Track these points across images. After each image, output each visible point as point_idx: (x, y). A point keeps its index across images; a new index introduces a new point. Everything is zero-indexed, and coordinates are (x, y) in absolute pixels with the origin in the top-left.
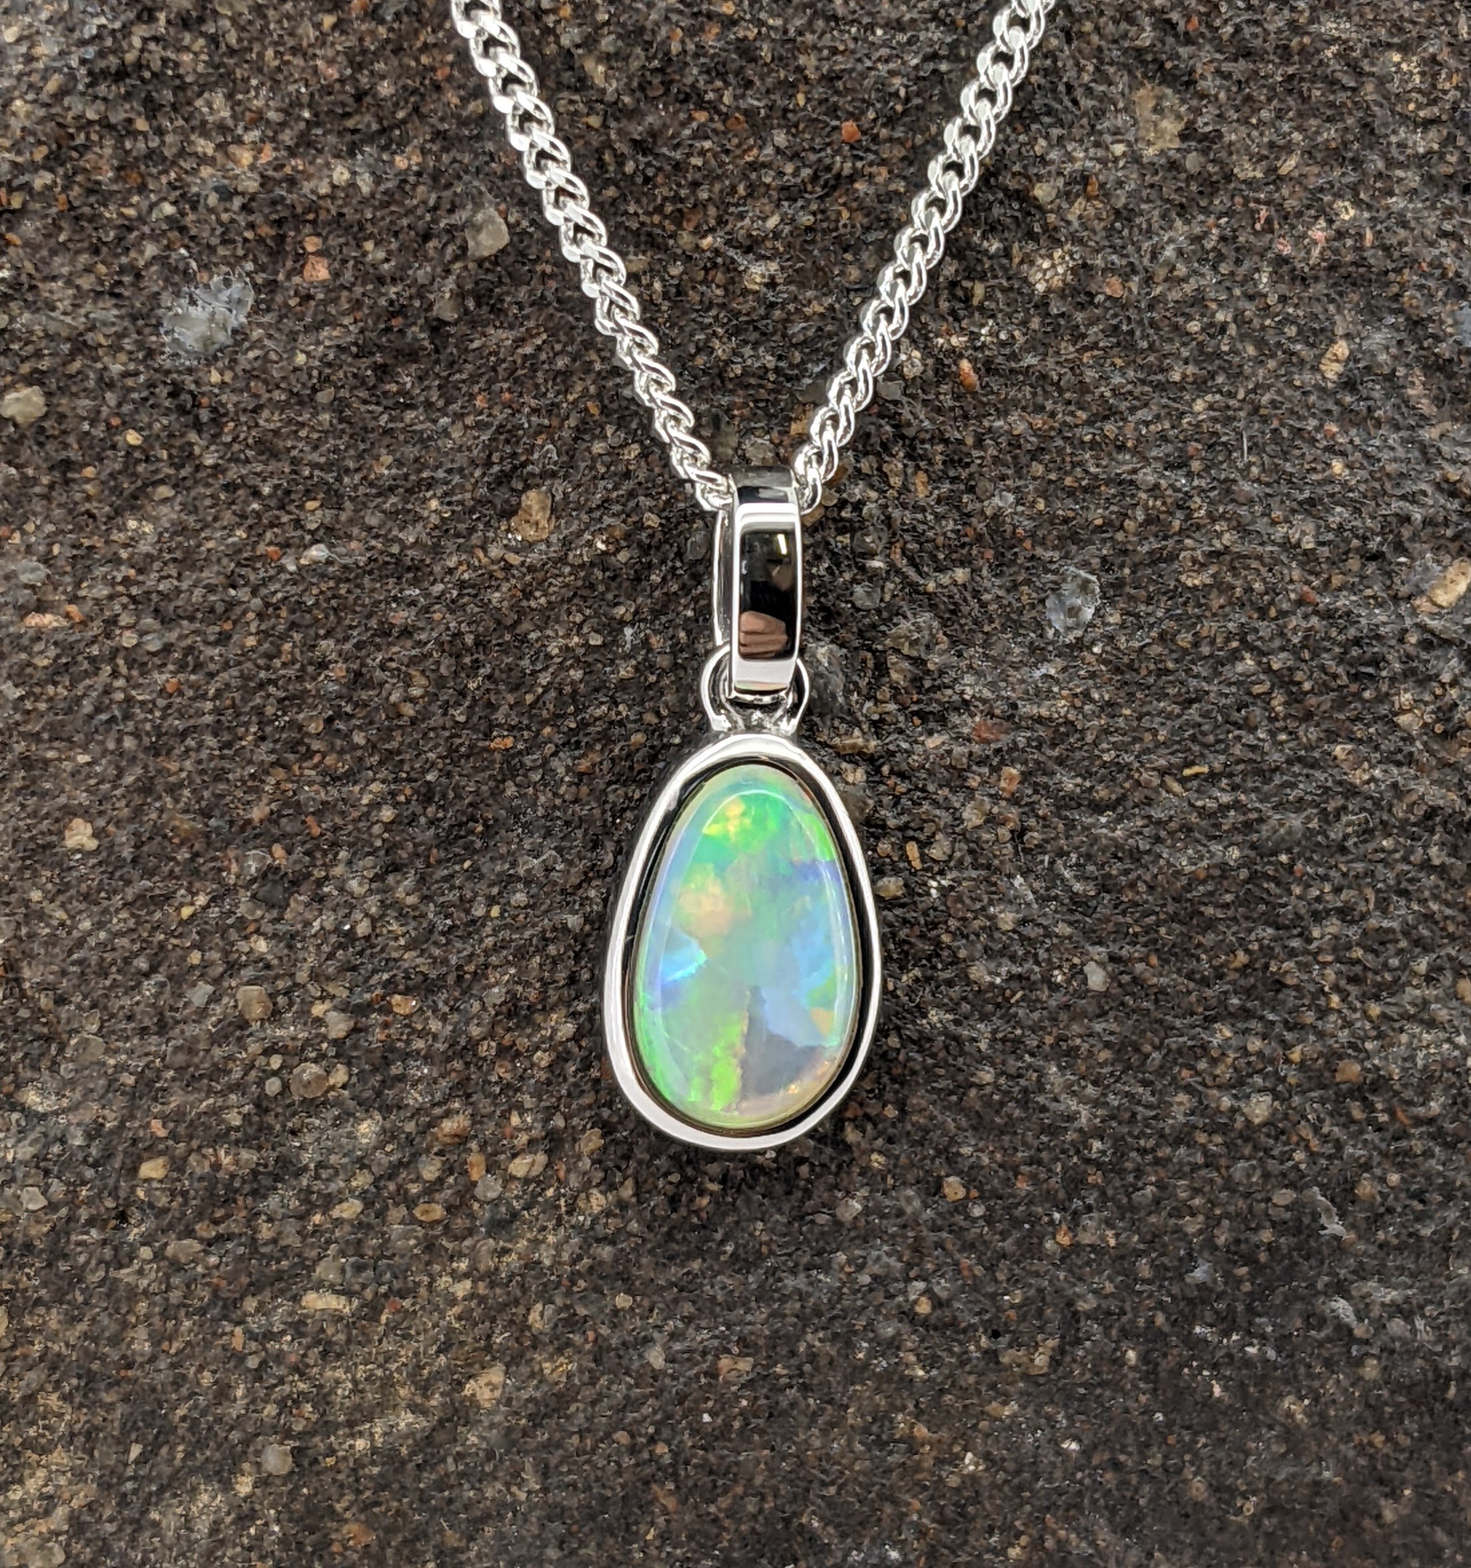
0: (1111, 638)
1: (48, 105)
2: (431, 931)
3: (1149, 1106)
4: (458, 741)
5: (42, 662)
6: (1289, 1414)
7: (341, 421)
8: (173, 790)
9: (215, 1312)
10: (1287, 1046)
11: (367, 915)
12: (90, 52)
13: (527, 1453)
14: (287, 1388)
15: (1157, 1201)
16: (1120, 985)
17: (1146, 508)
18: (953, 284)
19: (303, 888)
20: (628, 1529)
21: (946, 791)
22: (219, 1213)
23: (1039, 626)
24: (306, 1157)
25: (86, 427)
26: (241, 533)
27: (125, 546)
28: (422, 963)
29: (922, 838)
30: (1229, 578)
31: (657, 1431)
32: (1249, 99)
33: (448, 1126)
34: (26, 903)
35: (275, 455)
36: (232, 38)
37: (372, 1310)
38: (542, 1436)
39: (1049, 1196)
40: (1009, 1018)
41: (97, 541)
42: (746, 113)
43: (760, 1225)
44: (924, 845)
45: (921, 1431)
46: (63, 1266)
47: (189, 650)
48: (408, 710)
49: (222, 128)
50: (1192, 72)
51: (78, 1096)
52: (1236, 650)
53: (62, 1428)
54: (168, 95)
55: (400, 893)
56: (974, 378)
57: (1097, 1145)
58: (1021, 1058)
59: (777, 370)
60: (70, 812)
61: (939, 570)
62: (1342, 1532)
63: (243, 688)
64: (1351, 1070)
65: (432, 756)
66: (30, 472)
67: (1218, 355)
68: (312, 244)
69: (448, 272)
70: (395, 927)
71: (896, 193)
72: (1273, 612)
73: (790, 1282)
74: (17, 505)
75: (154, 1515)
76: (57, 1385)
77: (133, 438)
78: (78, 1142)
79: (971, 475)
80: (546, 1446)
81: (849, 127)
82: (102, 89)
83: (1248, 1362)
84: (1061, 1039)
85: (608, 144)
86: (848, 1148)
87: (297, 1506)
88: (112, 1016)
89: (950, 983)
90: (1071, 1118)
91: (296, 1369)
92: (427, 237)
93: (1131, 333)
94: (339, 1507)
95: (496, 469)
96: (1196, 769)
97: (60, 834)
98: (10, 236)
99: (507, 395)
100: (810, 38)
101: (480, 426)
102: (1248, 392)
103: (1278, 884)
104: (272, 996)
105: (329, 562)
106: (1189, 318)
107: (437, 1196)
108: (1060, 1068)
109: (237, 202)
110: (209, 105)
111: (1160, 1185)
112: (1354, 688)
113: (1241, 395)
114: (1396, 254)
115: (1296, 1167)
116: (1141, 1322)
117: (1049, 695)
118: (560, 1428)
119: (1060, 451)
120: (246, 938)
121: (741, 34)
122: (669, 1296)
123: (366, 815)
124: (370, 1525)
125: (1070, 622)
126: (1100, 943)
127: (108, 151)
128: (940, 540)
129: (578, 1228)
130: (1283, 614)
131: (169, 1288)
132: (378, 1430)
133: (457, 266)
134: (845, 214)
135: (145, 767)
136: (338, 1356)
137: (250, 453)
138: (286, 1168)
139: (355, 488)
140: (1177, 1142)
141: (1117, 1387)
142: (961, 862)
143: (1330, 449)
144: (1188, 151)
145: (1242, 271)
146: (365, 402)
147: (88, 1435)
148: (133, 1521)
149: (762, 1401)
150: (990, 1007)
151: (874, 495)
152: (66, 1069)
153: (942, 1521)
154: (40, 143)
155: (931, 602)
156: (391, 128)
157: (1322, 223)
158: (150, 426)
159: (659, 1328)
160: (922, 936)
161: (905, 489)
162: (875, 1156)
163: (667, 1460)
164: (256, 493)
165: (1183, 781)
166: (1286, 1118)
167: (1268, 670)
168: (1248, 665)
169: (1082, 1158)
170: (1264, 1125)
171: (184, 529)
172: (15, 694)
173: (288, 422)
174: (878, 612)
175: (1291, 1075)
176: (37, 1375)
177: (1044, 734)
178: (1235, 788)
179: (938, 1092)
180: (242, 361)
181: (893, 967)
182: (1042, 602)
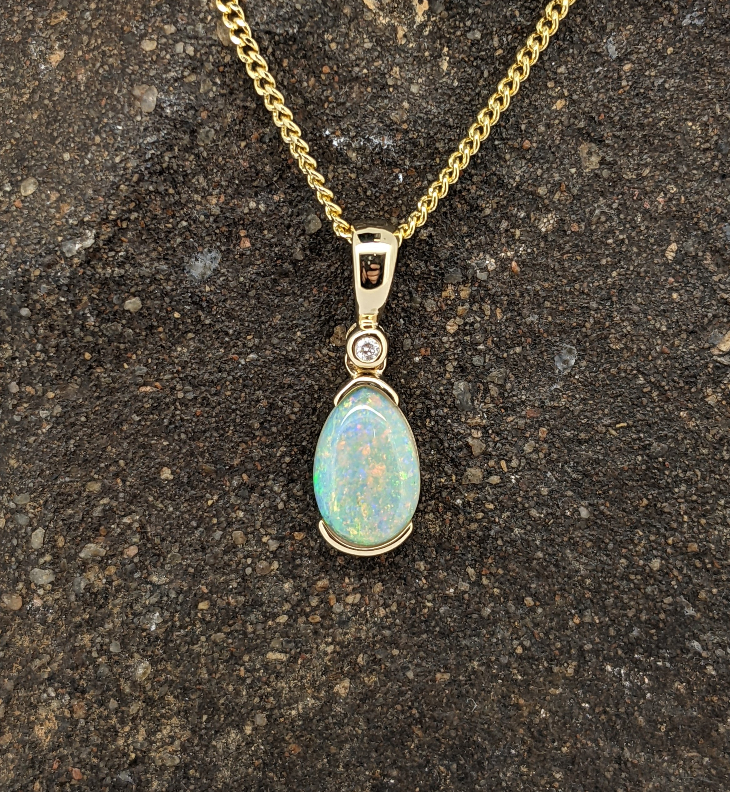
0: (583, 373)
1: (133, 186)
2: (308, 506)
3: (609, 565)
4: (313, 429)
5: (147, 406)
6: (678, 690)
7: (259, 303)
8: (202, 454)
9: (232, 662)
10: (666, 538)
11: (282, 500)
12: (149, 165)
13: (361, 714)
14: (263, 691)
15: (615, 603)
16: (594, 515)
17: (594, 318)
18: (507, 231)
19: (256, 490)
20: (403, 744)
21: (516, 439)
22: (231, 622)
23: (552, 369)
24: (264, 598)
25: (158, 312)
26: (222, 350)
27: (177, 358)
28: (305, 519)
29: (506, 458)
30: (630, 344)
31: (413, 704)
32: (628, 145)
33: (320, 584)
34: (147, 501)
35: (233, 318)
36: (205, 154)
37: (294, 659)
38: (366, 707)
39: (569, 603)
40: (549, 531)
41: (166, 357)
42: (415, 168)
43: (449, 619)
44: (508, 461)
45: (522, 701)
46: (171, 645)
47: (204, 398)
48: (293, 417)
49: (204, 190)
50: (603, 136)
51: (172, 577)
52: (635, 375)
53: (175, 709)
54: (181, 178)
55: (295, 491)
56: (518, 269)
57: (588, 581)
58: (554, 547)
59: (434, 271)
60: (162, 465)
61: (509, 348)
62: (703, 738)
63: (227, 412)
64: (694, 547)
65: (304, 435)
66: (138, 331)
67: (621, 252)
68: (243, 233)
69: (298, 240)
70: (293, 504)
71: (481, 196)
72: (650, 358)
73: (464, 642)
74: (133, 344)
75: (214, 743)
76: (172, 693)
77: (177, 315)
78: (174, 596)
79: (519, 309)
80: (367, 711)
82: (154, 179)
83: (658, 668)
84: (570, 538)
85: (360, 185)
86: (484, 587)
87: (270, 738)
88: (183, 545)
89: (522, 518)
90: (577, 571)
91: (266, 683)
92: (289, 227)
93: (583, 246)
94: (287, 738)
95: (323, 318)
96: (622, 425)
97: (159, 473)
98: (123, 239)
99: (325, 288)
100: (439, 135)
101: (314, 301)
102: (635, 267)
103: (659, 470)
104: (246, 534)
105: (258, 360)
106: (608, 238)
107: (317, 612)
108: (572, 550)
109: (212, 219)
110: (198, 181)
111: (616, 597)
112: (687, 387)
113: (632, 268)
114: (695, 206)
115: (673, 588)
116: (612, 654)
117: (559, 398)
118: (374, 705)
119: (556, 296)
120: (235, 512)
121: (411, 136)
122: (415, 649)
123: (279, 461)
124: (300, 745)
126: (585, 499)
127: (159, 203)
128: (507, 336)
129: (375, 623)
131: (213, 652)
132: (300, 707)
133: (302, 238)
134: (459, 206)
135: (190, 445)
136: (282, 678)
137: (223, 318)
138: (256, 604)
139: (266, 329)
140: (622, 579)
141: (603, 680)
142: (524, 467)
143: (671, 289)
144: (603, 169)
145: (629, 218)
146: (268, 295)
147: (186, 712)
148: (206, 746)
149: (454, 691)
150: (540, 527)
151: (478, 319)
152: (167, 567)
153: (533, 737)
154: (132, 201)
155: (506, 362)
156: (272, 184)
157: (662, 194)
158: (183, 310)
159: (410, 662)
160: (509, 499)
161: (490, 316)
162: (495, 590)
163: (417, 715)
164: (227, 334)
165: (616, 430)
166: (668, 567)
167: (650, 382)
168: (641, 380)
169: (582, 587)
170: (658, 571)
171: (199, 350)
172: (138, 418)
173: (238, 305)
174: (484, 367)
175: (669, 550)
176: (165, 689)
177: (556, 413)
178: (639, 432)
179: (520, 562)
180: (218, 281)
181: (498, 512)
182: (553, 359)
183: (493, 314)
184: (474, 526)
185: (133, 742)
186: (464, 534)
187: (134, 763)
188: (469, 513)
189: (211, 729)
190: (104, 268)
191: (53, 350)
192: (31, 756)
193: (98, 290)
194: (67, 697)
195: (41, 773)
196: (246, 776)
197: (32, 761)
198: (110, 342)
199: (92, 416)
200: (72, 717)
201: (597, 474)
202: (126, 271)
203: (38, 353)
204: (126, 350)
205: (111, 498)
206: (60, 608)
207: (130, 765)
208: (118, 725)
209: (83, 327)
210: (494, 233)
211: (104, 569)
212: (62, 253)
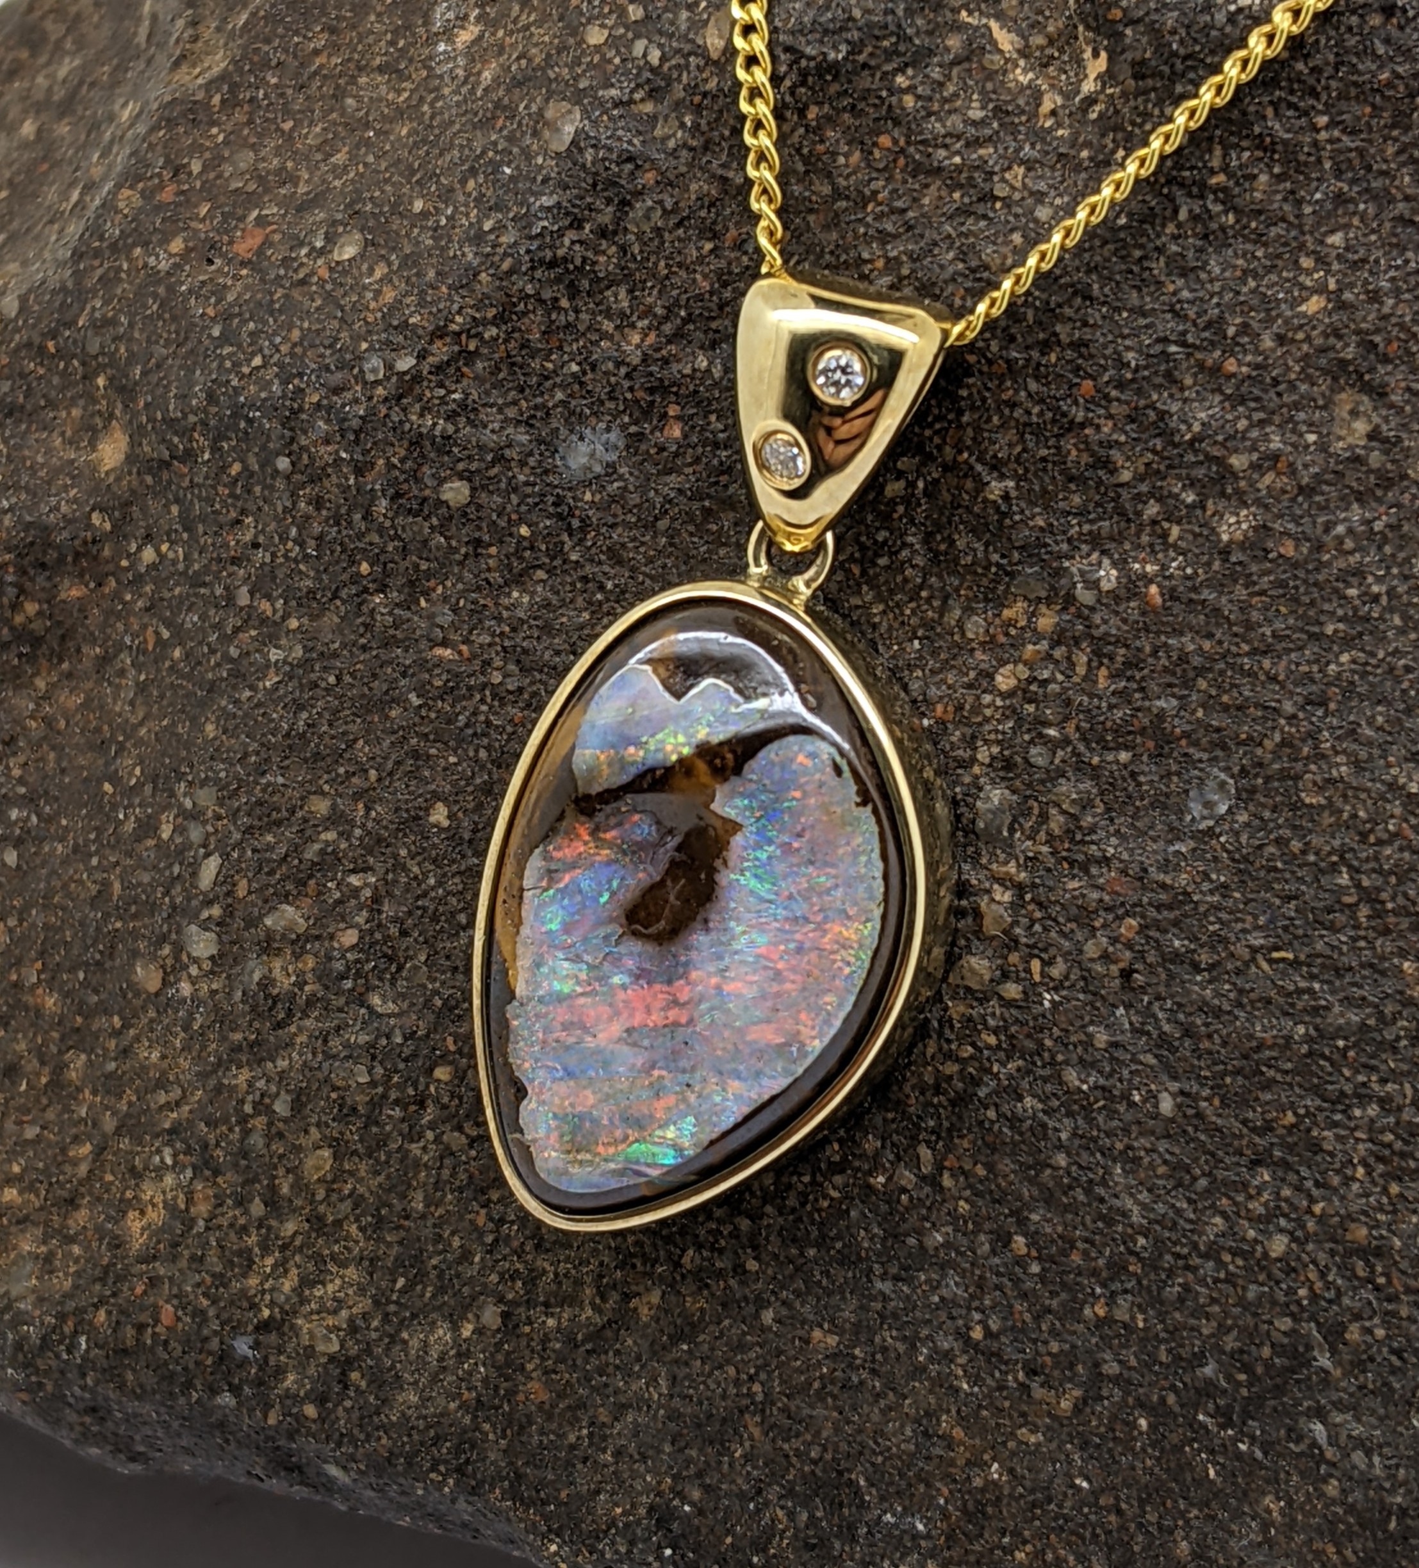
0: (1237, 834)
1: (500, 279)
3: (1189, 1220)
5: (437, 683)
6: (1269, 1511)
7: (671, 545)
9: (469, 1193)
10: (1312, 1200)
12: (534, 245)
13: (664, 1363)
14: (507, 1265)
15: (1181, 1299)
16: (1185, 1116)
17: (1282, 732)
18: (1154, 522)
20: (722, 1444)
21: (1074, 925)
23: (1181, 812)
25: (495, 517)
26: (586, 615)
27: (508, 609)
29: (1044, 956)
30: (1339, 803)
31: (757, 1373)
34: (396, 856)
35: (620, 562)
36: (636, 249)
38: (676, 1354)
39: (1095, 1273)
40: (1090, 1121)
41: (489, 602)
42: (1008, 361)
43: (863, 1233)
44: (1047, 963)
45: (958, 1433)
46: (374, 1129)
49: (622, 315)
50: (1387, 384)
51: (405, 1006)
52: (1334, 864)
53: (356, 1251)
54: (585, 284)
56: (1158, 600)
57: (1141, 1241)
58: (1093, 1154)
59: (998, 565)
60: (436, 796)
61: (1106, 748)
64: (1361, 1233)
66: (454, 543)
67: (1368, 618)
68: (673, 410)
72: (1372, 839)
73: (879, 1285)
74: (442, 566)
75: (405, 1335)
76: (357, 1220)
77: (524, 531)
78: (399, 1040)
79: (1143, 678)
80: (678, 1362)
81: (1088, 384)
82: (539, 273)
83: (1239, 1456)
84: (1129, 1147)
86: (943, 1191)
87: (500, 1357)
88: (437, 953)
89: (1045, 1080)
90: (1125, 1214)
91: (516, 1252)
93: (1296, 588)
94: (530, 1367)
96: (1282, 954)
97: (427, 810)
98: (465, 370)
100: (1068, 310)
102: (1388, 654)
103: (1332, 1064)
106: (1349, 585)
108: (1124, 1171)
109: (623, 371)
110: (616, 295)
111: (1186, 1287)
113: (1381, 654)
115: (1298, 1303)
116: (1155, 1398)
117: (1177, 868)
118: (690, 1351)
119: (1222, 673)
124: (549, 1384)
125: (1206, 812)
126: (1175, 1078)
127: (539, 319)
128: (1109, 724)
130: (1380, 842)
131: (442, 1166)
132: (565, 1316)
134: (1074, 453)
135: (490, 774)
137: (602, 557)
140: (1206, 1256)
141: (1128, 1446)
142: (1073, 984)
144: (1372, 449)
145: (1402, 555)
146: (691, 534)
147: (372, 1261)
148: (391, 1336)
149: (840, 1373)
150: (1075, 1107)
151: (1060, 677)
152: (401, 985)
153: (964, 1511)
154: (492, 305)
155: (1095, 773)
158: (537, 524)
159: (773, 1292)
160: (1029, 1036)
161: (1085, 678)
162: (962, 1203)
163: (759, 1398)
164: (601, 588)
165: (1271, 961)
166: (1299, 1259)
167: (1358, 885)
168: (1344, 879)
169: (1128, 1249)
170: (1279, 1260)
171: (548, 605)
172: (415, 701)
173: (634, 539)
174: (1048, 771)
175: (1311, 1225)
176: (346, 1207)
177: (1163, 897)
178: (1313, 977)
179: (1021, 1164)
180: (609, 488)
181: (1002, 1055)
182: (1186, 792)
183: (1091, 677)
184: (951, 1068)
185: (272, 1290)
186: (929, 1079)
187: (264, 1327)
188: (949, 1041)
189: (406, 1307)
190: (421, 415)
191: (313, 543)
192: (106, 1261)
193: (403, 453)
194: (189, 1173)
195: (114, 1295)
196: (442, 1415)
197: (106, 1270)
198: (405, 551)
199: (348, 679)
200: (187, 1210)
201: (1210, 1036)
202: (457, 431)
203: (290, 544)
204: (429, 575)
205: (341, 834)
206: (217, 1008)
207: (257, 1328)
208: (256, 1250)
209: (367, 516)
210: (1129, 521)
211: (297, 957)
212: (362, 371)
